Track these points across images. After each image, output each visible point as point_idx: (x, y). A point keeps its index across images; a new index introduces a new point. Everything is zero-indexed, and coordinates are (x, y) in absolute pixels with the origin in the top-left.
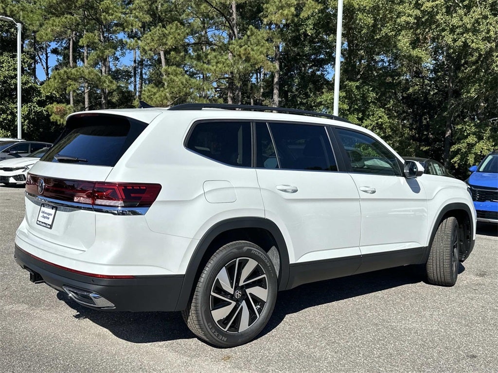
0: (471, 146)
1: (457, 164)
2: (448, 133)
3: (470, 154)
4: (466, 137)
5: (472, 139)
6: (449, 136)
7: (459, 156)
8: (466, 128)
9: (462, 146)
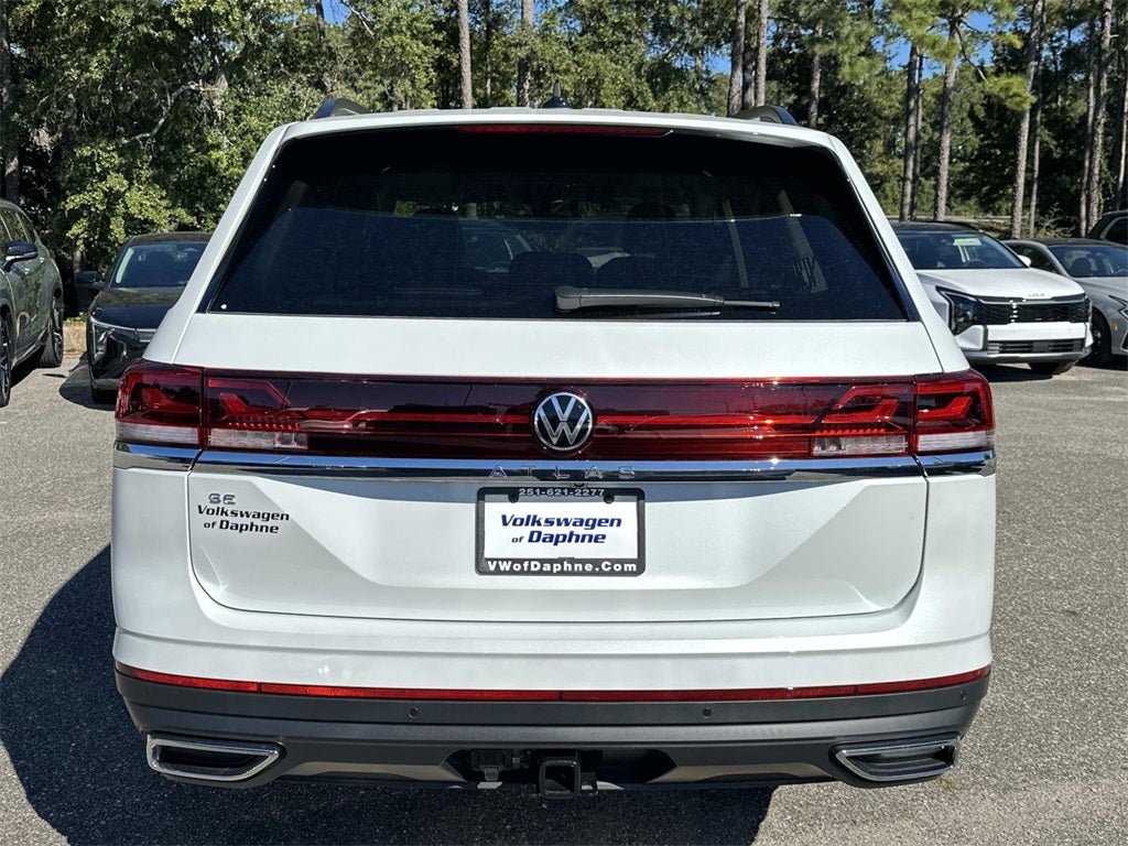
0: (113, 197)
1: (81, 241)
2: (12, 164)
3: (113, 216)
4: (102, 177)
5: (116, 182)
6: (14, 171)
7: (84, 222)
8: (99, 155)
9: (93, 197)
